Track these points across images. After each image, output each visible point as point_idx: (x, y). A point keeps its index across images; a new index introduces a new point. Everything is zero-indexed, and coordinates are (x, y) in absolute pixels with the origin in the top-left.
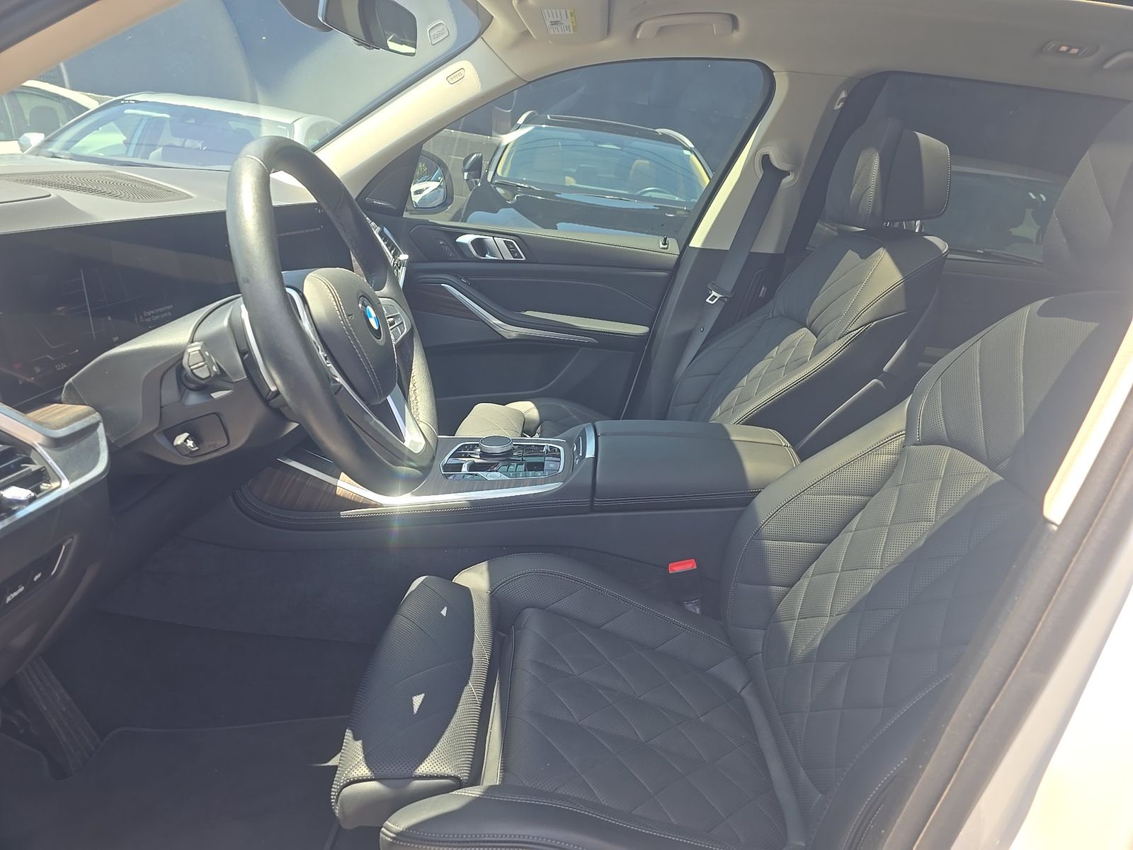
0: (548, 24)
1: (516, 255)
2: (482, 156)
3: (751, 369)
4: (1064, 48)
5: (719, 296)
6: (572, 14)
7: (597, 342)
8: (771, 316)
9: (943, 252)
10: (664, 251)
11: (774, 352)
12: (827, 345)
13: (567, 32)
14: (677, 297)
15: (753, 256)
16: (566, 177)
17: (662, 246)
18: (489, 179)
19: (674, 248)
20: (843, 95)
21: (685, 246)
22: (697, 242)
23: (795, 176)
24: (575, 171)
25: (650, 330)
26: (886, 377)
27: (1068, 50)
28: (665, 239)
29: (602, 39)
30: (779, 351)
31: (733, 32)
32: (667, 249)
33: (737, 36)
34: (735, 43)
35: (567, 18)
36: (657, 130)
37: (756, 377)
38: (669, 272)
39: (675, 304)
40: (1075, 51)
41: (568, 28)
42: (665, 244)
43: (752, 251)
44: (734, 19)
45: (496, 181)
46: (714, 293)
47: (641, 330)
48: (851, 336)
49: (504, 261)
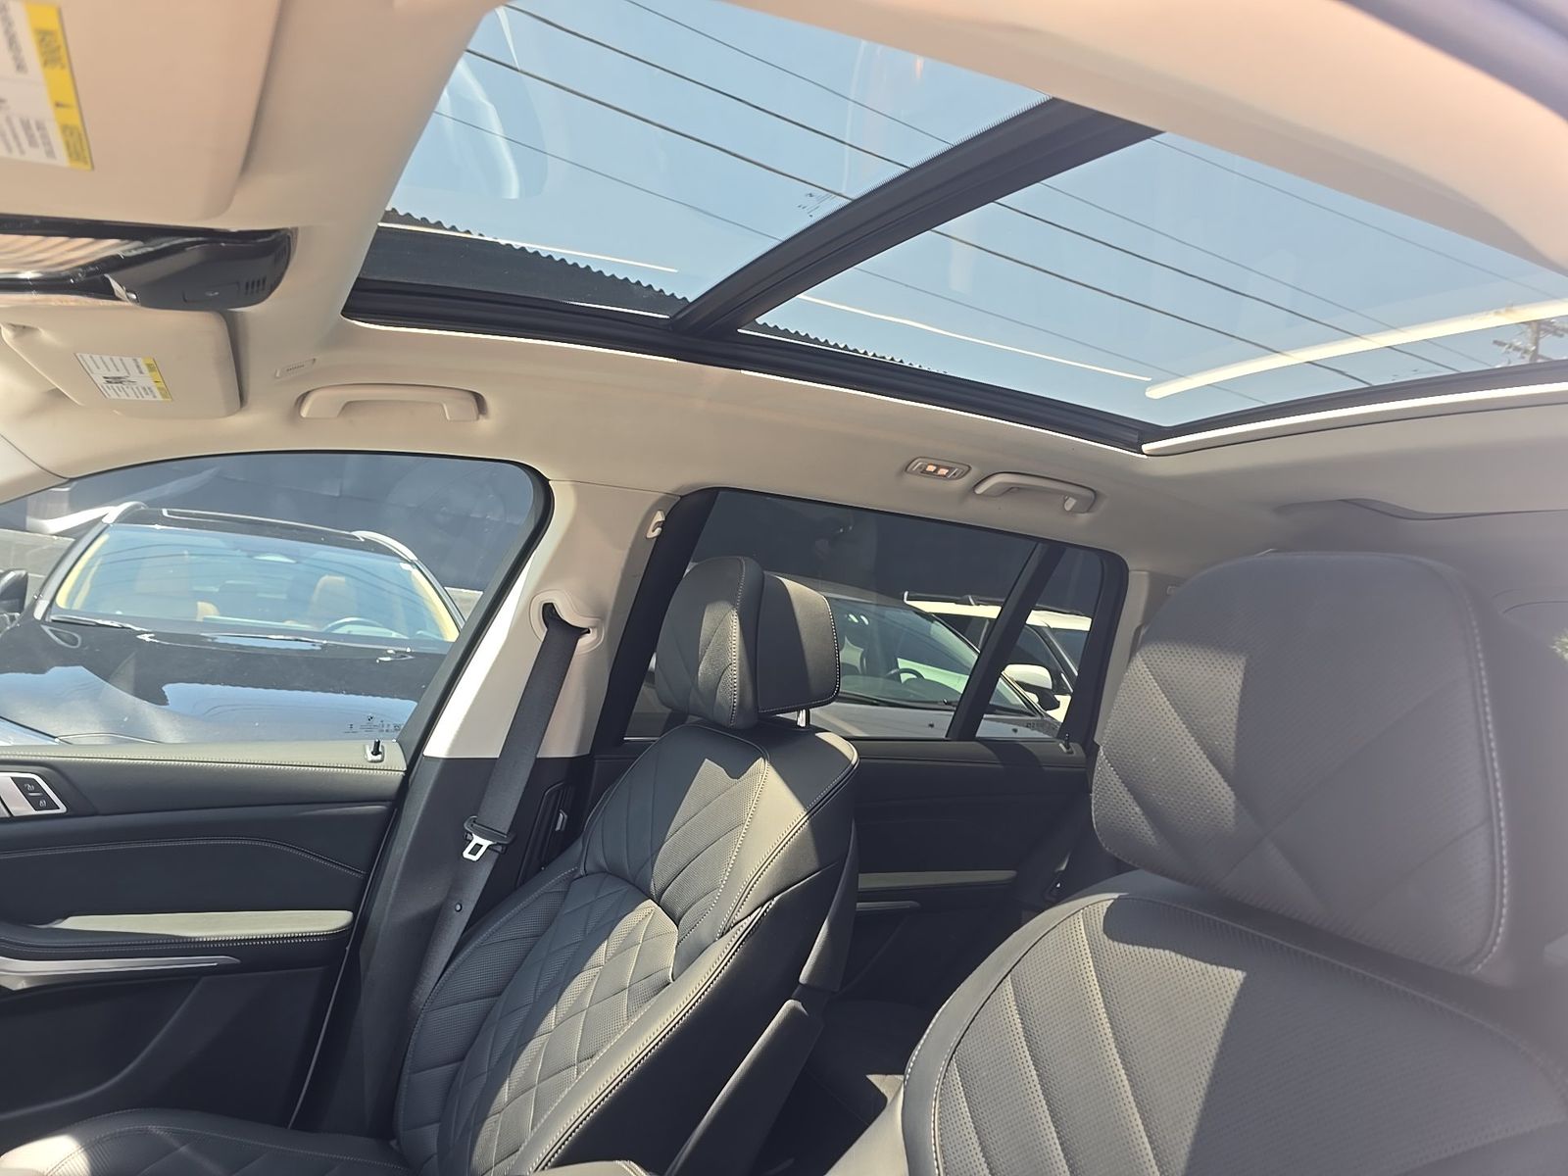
0: (101, 381)
1: (43, 803)
2: (26, 575)
3: (560, 995)
4: (931, 468)
5: (486, 843)
6: (151, 368)
7: (238, 961)
8: (582, 872)
9: (853, 762)
10: (375, 766)
11: (601, 954)
12: (702, 949)
13: (150, 398)
14: (406, 850)
15: (541, 763)
16: (200, 604)
17: (371, 757)
18: (38, 614)
19: (395, 761)
20: (659, 517)
21: (415, 756)
22: (439, 746)
23: (599, 635)
24: (217, 590)
25: (355, 917)
26: (806, 994)
27: (936, 471)
28: (377, 744)
29: (230, 413)
30: (610, 954)
31: (478, 418)
32: (381, 761)
33: (485, 424)
34: (484, 435)
35: (141, 372)
36: (354, 533)
37: (572, 1014)
38: (388, 803)
39: (403, 860)
40: (943, 471)
41: (147, 390)
42: (376, 752)
43: (538, 756)
44: (479, 399)
45: (53, 617)
46: (477, 839)
47: (334, 920)
48: (742, 930)
49: (13, 819)
